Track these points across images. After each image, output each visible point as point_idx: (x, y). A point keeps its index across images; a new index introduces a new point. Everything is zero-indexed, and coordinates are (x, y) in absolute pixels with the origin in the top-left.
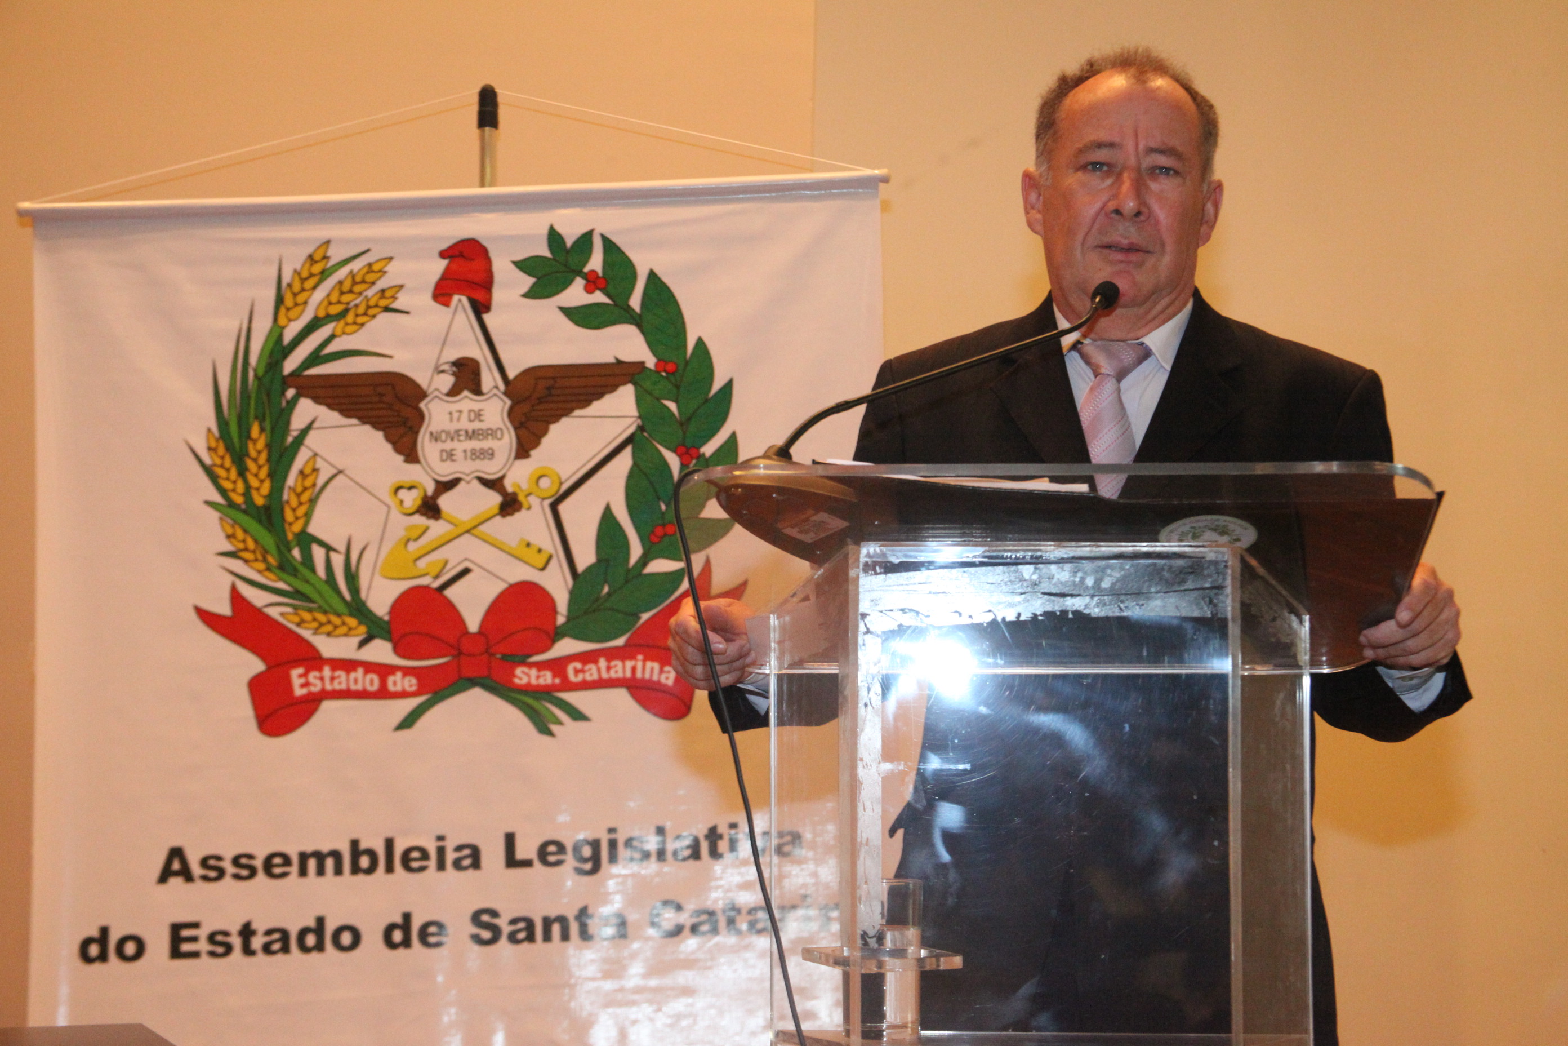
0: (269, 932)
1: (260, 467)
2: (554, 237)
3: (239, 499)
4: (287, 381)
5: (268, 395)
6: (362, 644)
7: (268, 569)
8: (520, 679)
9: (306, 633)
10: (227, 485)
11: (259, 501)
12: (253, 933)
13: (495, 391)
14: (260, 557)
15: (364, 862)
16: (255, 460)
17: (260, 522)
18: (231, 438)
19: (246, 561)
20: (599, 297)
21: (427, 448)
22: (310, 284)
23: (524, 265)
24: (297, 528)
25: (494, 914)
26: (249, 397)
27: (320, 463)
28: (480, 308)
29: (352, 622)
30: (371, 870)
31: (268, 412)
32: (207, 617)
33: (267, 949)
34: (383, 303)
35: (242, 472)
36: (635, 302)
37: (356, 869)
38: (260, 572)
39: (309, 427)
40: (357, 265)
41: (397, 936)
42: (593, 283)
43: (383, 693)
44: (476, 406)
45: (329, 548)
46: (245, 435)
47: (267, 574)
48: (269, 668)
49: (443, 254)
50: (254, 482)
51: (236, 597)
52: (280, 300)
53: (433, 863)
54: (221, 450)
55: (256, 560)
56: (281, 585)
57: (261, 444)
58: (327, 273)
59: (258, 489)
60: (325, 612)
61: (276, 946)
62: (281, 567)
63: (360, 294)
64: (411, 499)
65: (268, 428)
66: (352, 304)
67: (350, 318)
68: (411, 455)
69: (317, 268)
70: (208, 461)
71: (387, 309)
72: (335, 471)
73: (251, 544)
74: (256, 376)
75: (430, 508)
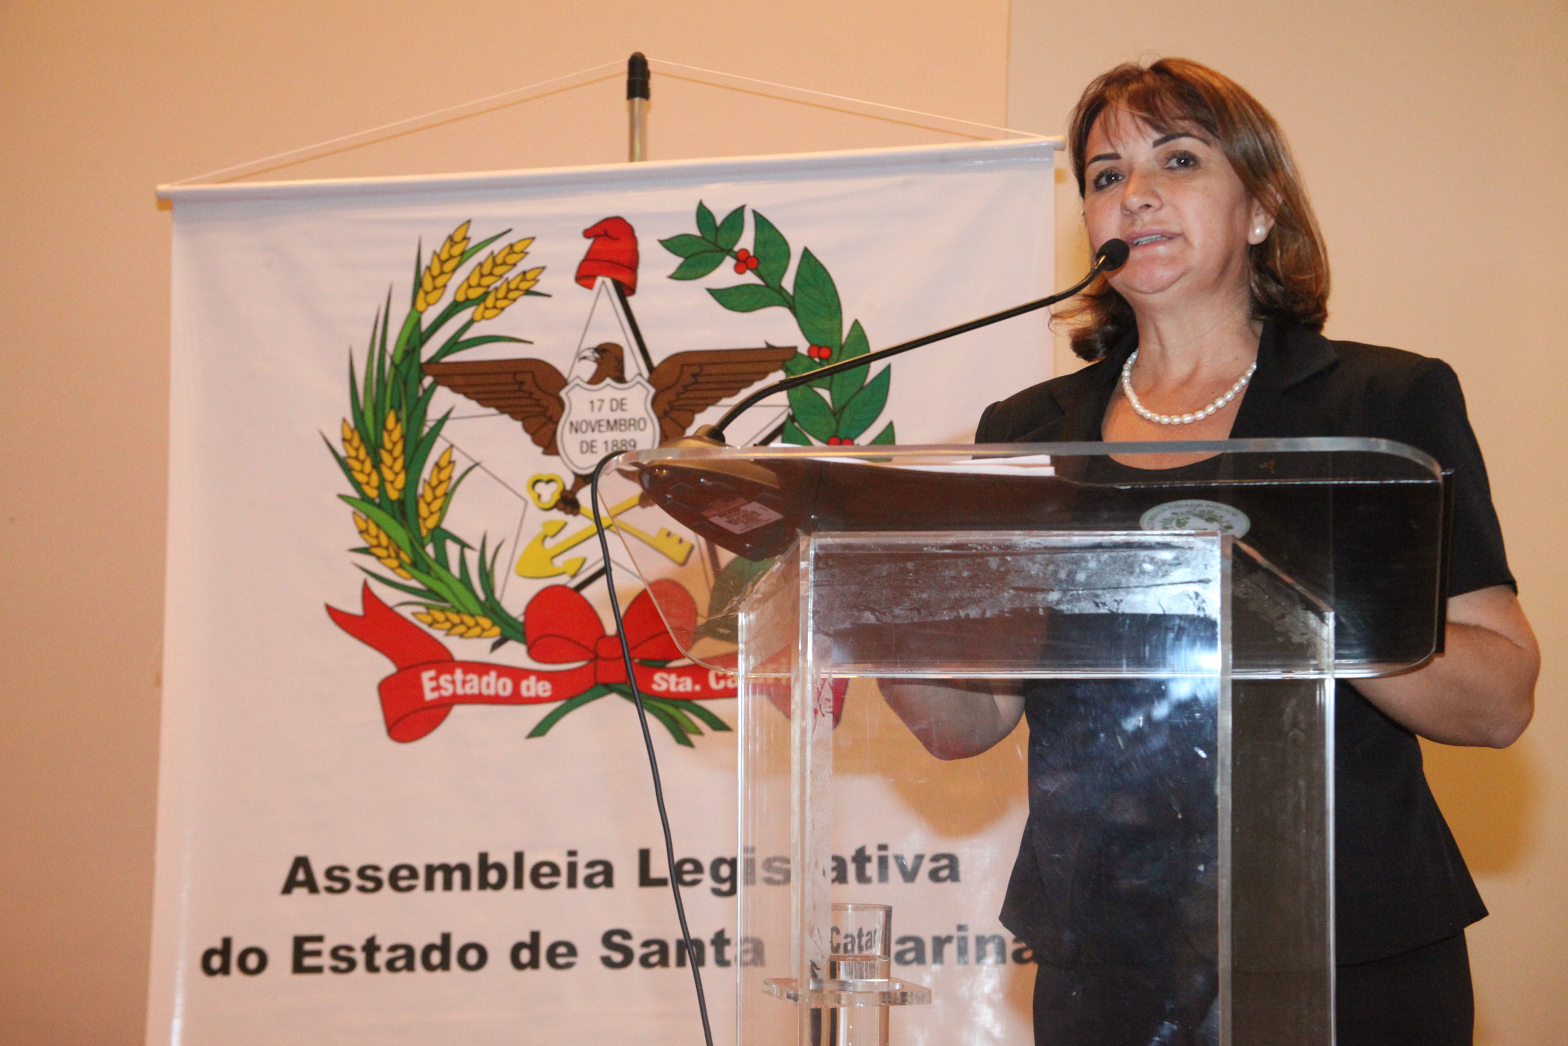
0: (393, 948)
1: (395, 459)
2: (703, 214)
3: (373, 493)
4: (424, 369)
5: (405, 383)
6: (496, 646)
7: (401, 566)
8: (659, 685)
9: (438, 634)
10: (361, 478)
11: (394, 495)
12: (378, 948)
13: (639, 378)
14: (393, 554)
15: (493, 876)
16: (390, 452)
17: (394, 517)
18: (366, 430)
19: (379, 558)
20: (750, 278)
21: (566, 438)
22: (448, 266)
23: (671, 245)
24: (431, 523)
25: (626, 935)
26: (385, 386)
27: (456, 455)
28: (625, 290)
29: (486, 623)
30: (500, 885)
31: (403, 401)
32: (337, 616)
33: (391, 965)
34: (524, 286)
35: (377, 464)
36: (788, 283)
37: (484, 884)
38: (392, 569)
39: (446, 417)
40: (497, 246)
41: (525, 956)
42: (743, 263)
43: (516, 699)
44: (619, 395)
45: (463, 545)
46: (381, 424)
47: (400, 571)
48: (400, 669)
49: (587, 234)
50: (388, 475)
51: (367, 594)
52: (418, 284)
53: (563, 879)
54: (356, 442)
55: (389, 556)
56: (414, 583)
57: (396, 435)
58: (466, 255)
59: (392, 482)
60: (458, 612)
61: (400, 963)
62: (414, 565)
63: (501, 276)
64: (550, 493)
65: (403, 415)
66: (492, 287)
67: (490, 301)
68: (550, 448)
69: (457, 250)
70: (342, 453)
71: (528, 292)
72: (471, 464)
73: (384, 541)
74: (392, 363)
75: (568, 503)
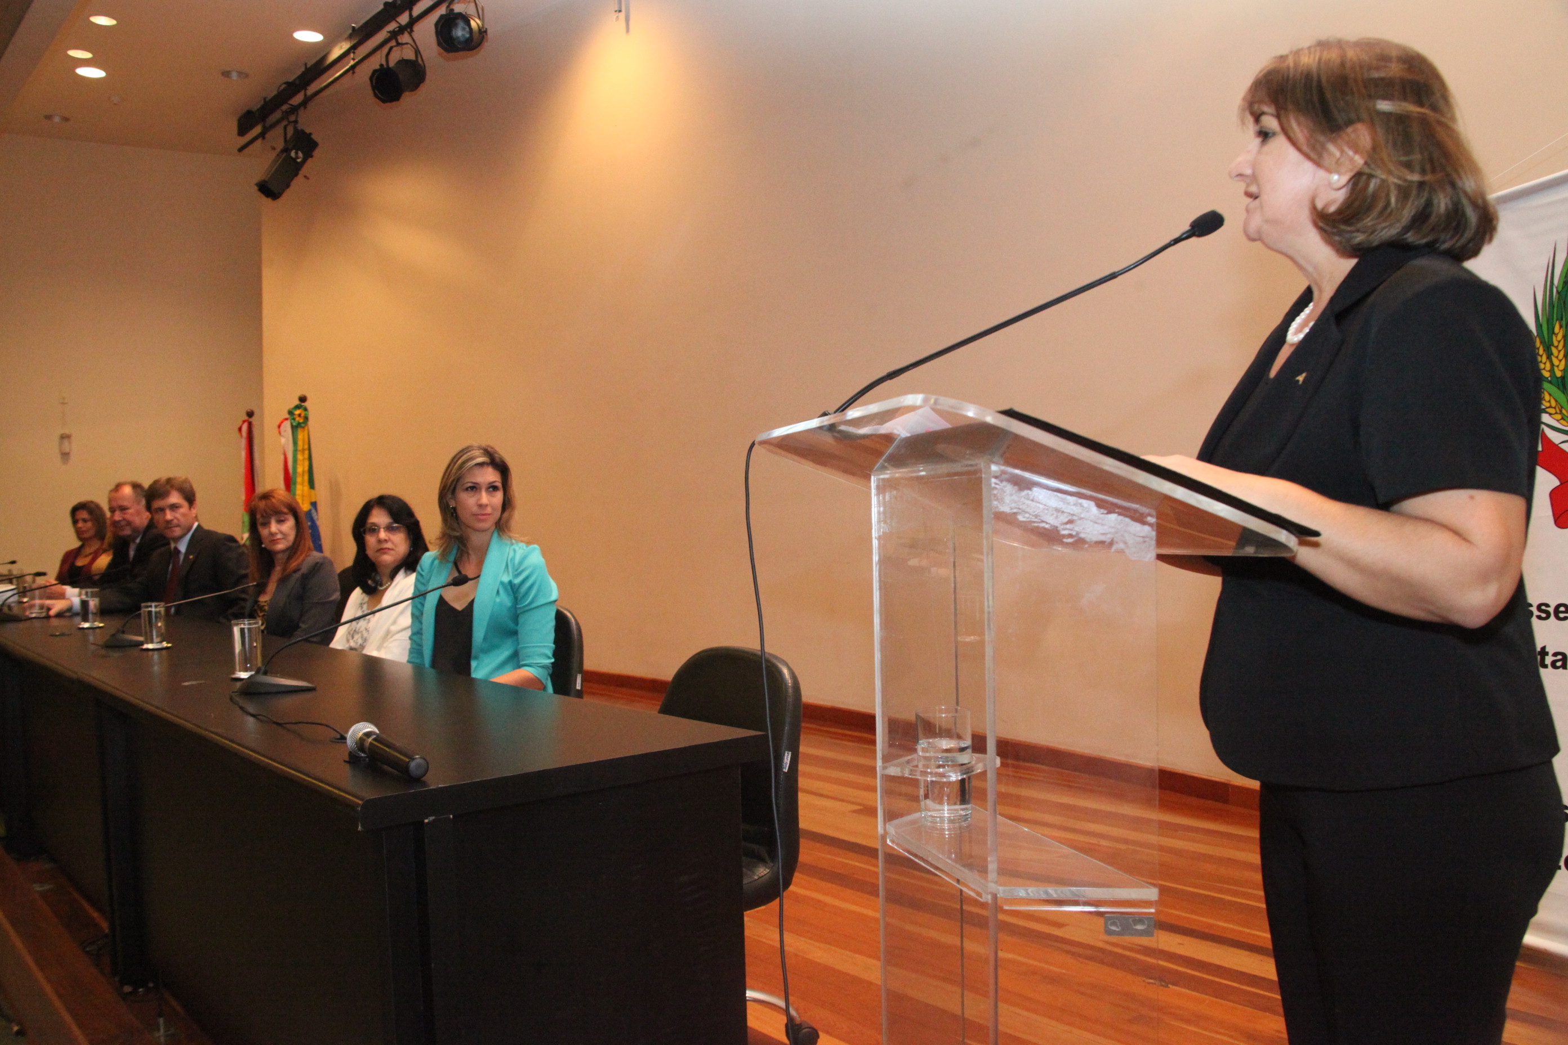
0: (1555, 654)
1: (1559, 351)
3: (1547, 375)
7: (1562, 418)
10: (1540, 366)
11: (1559, 374)
12: (1547, 654)
14: (1558, 411)
16: (1557, 347)
17: (1559, 388)
19: (1550, 414)
26: (1554, 307)
31: (1564, 314)
33: (1554, 665)
35: (1549, 356)
38: (1558, 421)
46: (1552, 332)
47: (1562, 421)
48: (1561, 484)
50: (1556, 362)
51: (1544, 438)
54: (1538, 345)
55: (1556, 413)
57: (1560, 337)
59: (1558, 366)
61: (1559, 664)
65: (1564, 323)
73: (1553, 404)
74: (1557, 291)
